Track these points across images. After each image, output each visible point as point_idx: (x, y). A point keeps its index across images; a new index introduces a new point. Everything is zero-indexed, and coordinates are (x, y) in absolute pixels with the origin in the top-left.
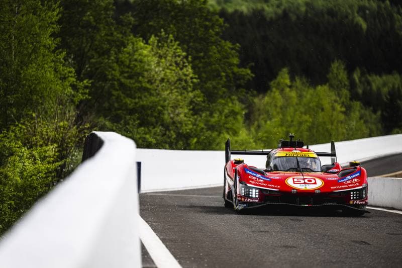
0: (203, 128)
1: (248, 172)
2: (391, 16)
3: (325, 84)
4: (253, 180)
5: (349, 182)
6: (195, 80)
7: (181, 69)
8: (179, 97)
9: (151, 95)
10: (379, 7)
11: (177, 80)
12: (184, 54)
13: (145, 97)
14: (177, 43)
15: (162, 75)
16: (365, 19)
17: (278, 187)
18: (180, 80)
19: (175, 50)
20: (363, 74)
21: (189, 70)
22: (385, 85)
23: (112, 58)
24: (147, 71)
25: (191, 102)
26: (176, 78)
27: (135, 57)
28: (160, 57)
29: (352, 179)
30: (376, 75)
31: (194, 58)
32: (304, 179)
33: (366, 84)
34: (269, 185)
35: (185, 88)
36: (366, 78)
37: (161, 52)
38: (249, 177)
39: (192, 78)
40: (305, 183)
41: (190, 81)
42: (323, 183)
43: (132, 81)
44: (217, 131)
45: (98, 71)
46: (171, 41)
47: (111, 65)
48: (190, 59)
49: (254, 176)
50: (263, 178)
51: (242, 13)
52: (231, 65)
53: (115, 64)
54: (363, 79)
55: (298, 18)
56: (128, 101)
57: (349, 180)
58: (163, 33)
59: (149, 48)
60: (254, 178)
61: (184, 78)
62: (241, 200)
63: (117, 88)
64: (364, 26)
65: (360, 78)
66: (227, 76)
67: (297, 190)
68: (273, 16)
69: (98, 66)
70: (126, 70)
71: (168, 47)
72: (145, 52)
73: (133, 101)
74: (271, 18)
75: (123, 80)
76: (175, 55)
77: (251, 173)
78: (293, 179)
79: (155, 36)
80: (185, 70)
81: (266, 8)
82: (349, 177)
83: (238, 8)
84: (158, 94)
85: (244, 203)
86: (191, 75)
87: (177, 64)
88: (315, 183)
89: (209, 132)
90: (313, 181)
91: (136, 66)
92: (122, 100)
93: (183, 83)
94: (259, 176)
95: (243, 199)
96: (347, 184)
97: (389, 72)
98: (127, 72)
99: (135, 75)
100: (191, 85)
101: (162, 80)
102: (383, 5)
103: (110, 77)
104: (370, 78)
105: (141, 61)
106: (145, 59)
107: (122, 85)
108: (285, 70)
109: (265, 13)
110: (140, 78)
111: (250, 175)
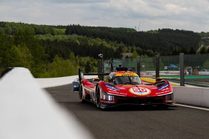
0: (35, 72)
1: (106, 86)
2: (87, 40)
3: (69, 59)
4: (110, 91)
5: (164, 90)
6: (32, 57)
7: (28, 54)
8: (28, 63)
9: (19, 62)
10: (83, 38)
11: (27, 58)
12: (29, 50)
13: (18, 62)
14: (27, 46)
15: (22, 56)
16: (79, 41)
17: (126, 94)
18: (28, 57)
19: (26, 49)
20: (79, 57)
21: (30, 54)
22: (85, 60)
23: (8, 51)
24: (18, 55)
25: (31, 64)
26: (26, 57)
27: (14, 51)
28: (22, 51)
29: (165, 88)
30: (83, 57)
31: (32, 51)
32: (139, 89)
33: (80, 60)
34: (120, 93)
35: (29, 60)
36: (80, 58)
37: (22, 49)
38: (108, 89)
39: (31, 57)
40: (140, 91)
41: (31, 58)
42: (151, 91)
43: (13, 58)
44: (39, 72)
45: (3, 55)
46: (25, 46)
47: (7, 53)
48: (30, 51)
49: (110, 88)
50: (116, 89)
51: (43, 40)
52: (42, 53)
53: (8, 53)
54: (79, 58)
55: (60, 41)
56: (13, 64)
57: (164, 89)
58: (22, 44)
59: (18, 48)
60: (110, 89)
61: (29, 57)
62: (104, 102)
63: (9, 60)
64: (79, 43)
65: (78, 58)
66: (41, 56)
67: (137, 95)
68: (53, 41)
69: (3, 53)
70: (12, 54)
71: (24, 48)
72: (17, 49)
73: (14, 64)
74: (52, 41)
75: (11, 58)
76: (26, 50)
77: (108, 86)
78: (133, 89)
79: (20, 45)
80: (29, 54)
81: (50, 38)
82: (163, 87)
83: (42, 38)
84: (21, 62)
85: (106, 104)
86: (31, 56)
87: (27, 53)
88: (146, 91)
89: (37, 73)
90: (145, 90)
91: (14, 53)
92: (11, 64)
93: (29, 58)
94: (113, 88)
95: (105, 102)
96: (164, 91)
97: (86, 56)
98: (12, 55)
99: (14, 56)
100: (31, 59)
101: (22, 58)
102: (84, 37)
103: (7, 57)
104: (81, 58)
105: (16, 52)
106: (17, 51)
107: (10, 59)
108: (57, 55)
109: (50, 40)
110: (16, 57)
111: (108, 87)
